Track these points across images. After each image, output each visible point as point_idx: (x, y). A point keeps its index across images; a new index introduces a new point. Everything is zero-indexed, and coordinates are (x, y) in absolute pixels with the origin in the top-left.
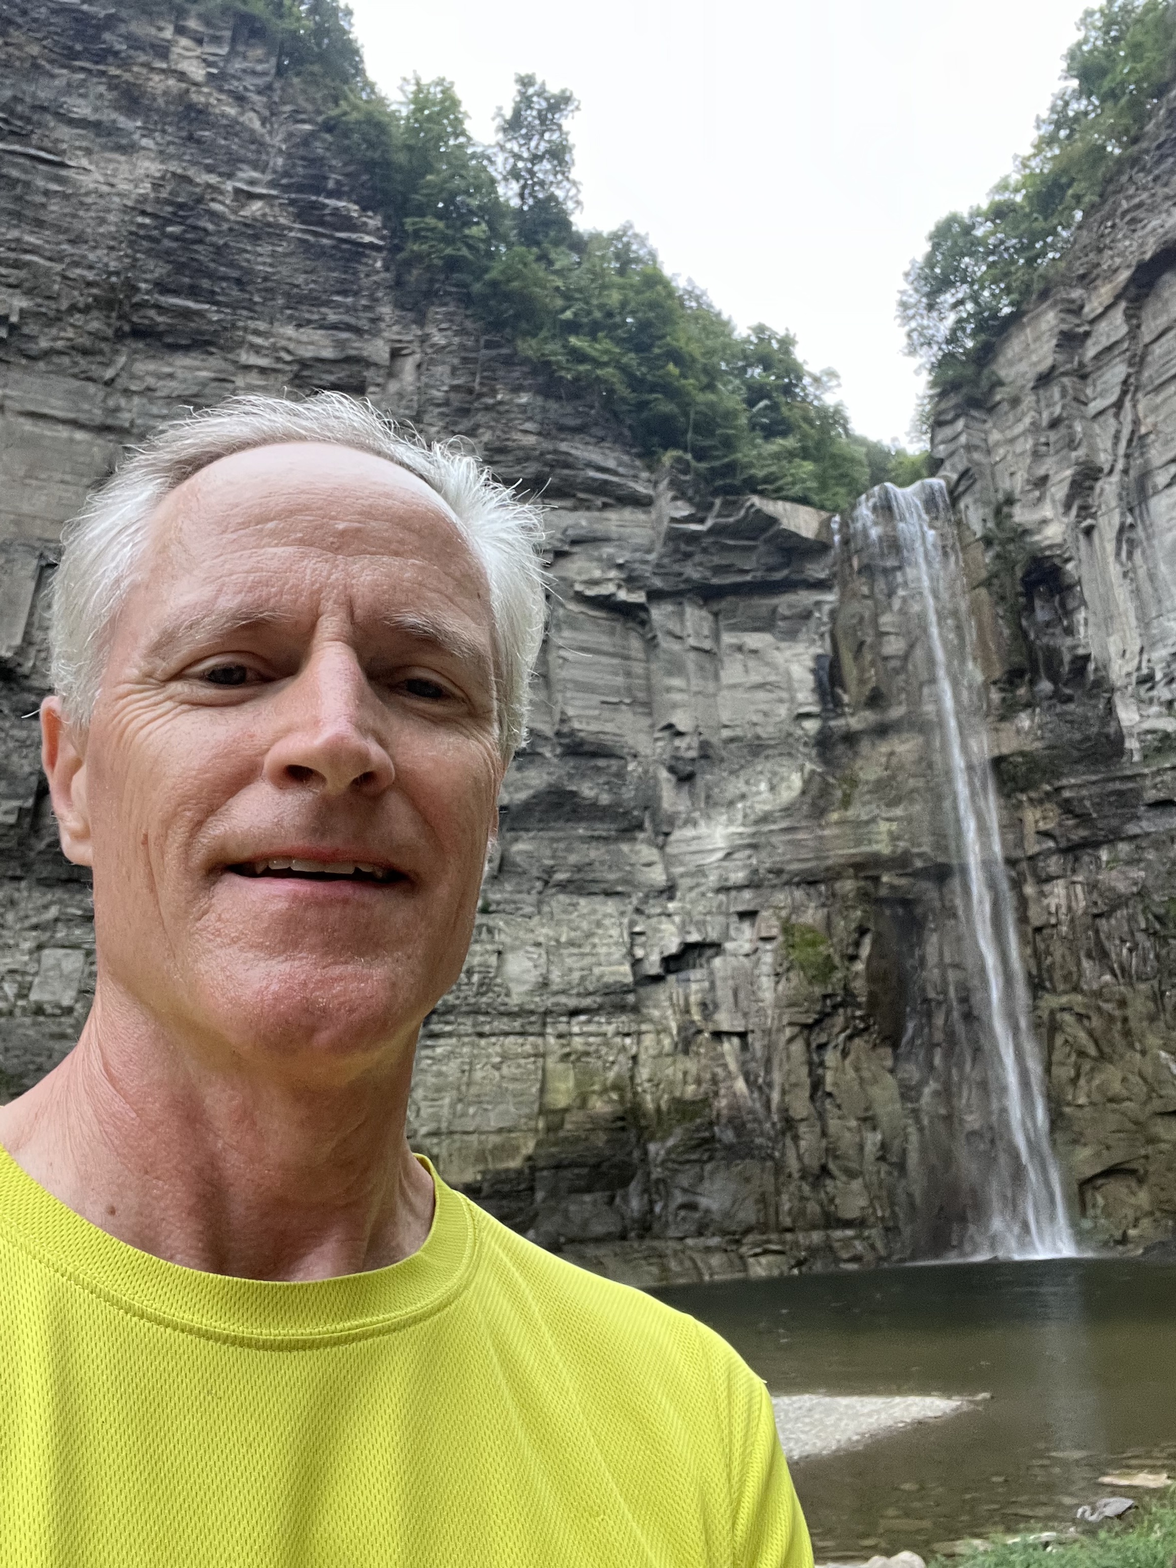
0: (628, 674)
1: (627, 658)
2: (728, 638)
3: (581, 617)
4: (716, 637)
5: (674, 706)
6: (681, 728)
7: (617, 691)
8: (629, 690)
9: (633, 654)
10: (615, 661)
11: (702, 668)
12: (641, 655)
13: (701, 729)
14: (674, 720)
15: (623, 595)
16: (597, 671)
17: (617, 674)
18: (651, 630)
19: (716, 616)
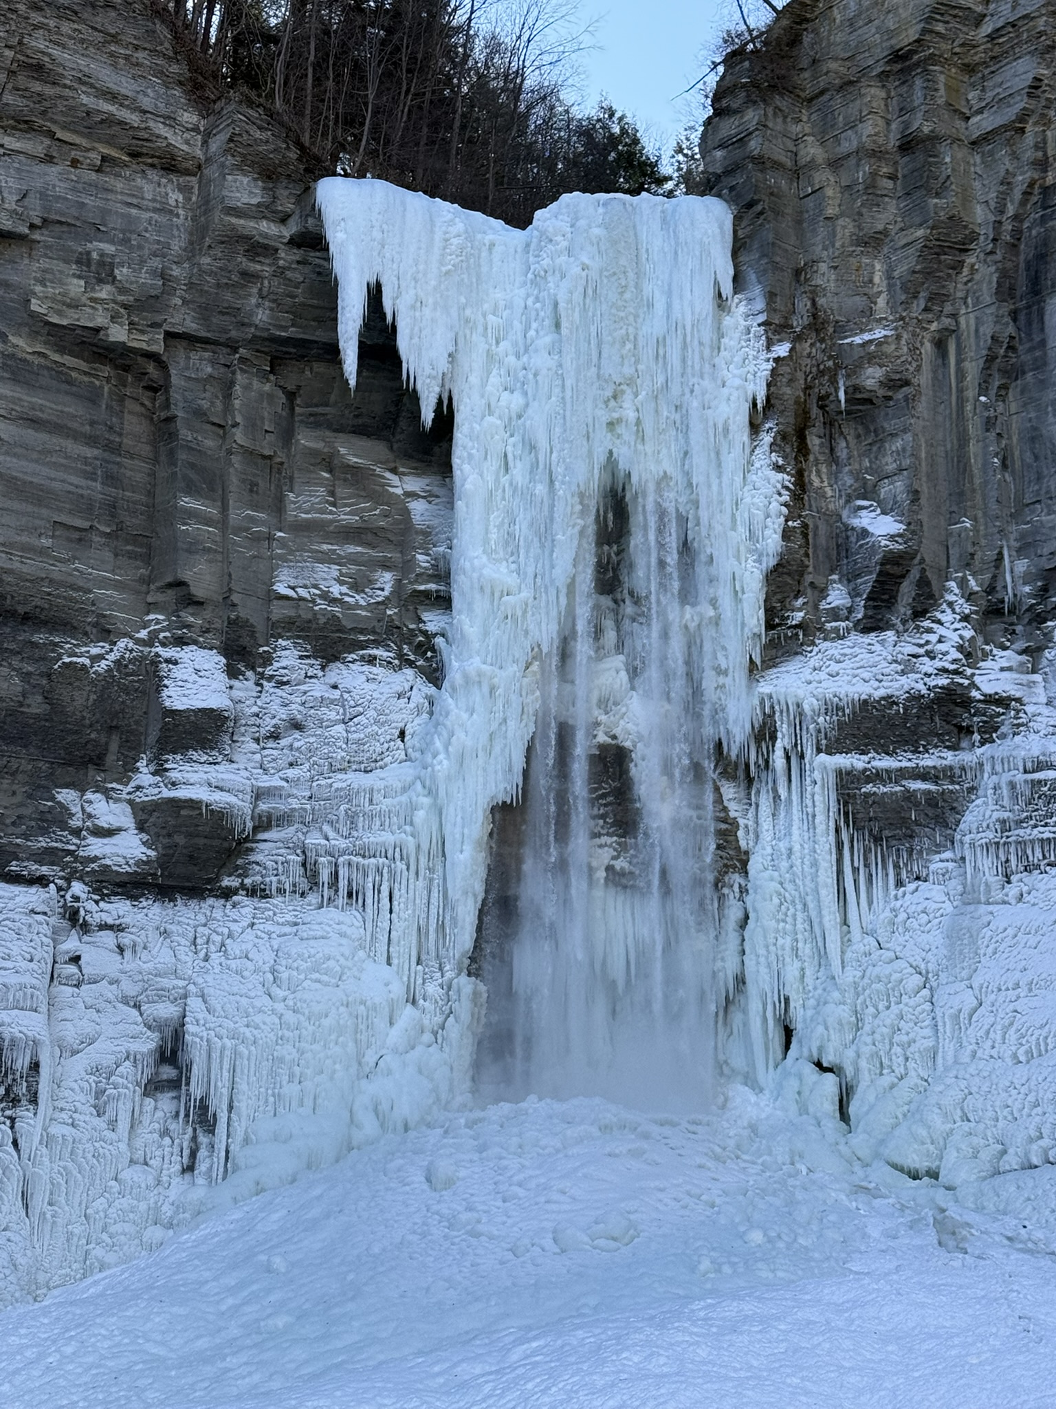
0: (111, 479)
1: (114, 449)
2: (306, 440)
3: (37, 360)
4: (287, 436)
5: (194, 548)
6: (199, 591)
7: (85, 506)
8: (112, 508)
9: (127, 442)
10: (90, 452)
11: (253, 488)
12: (145, 450)
13: (235, 598)
14: (187, 575)
15: (118, 334)
16: (55, 466)
17: (91, 476)
18: (167, 405)
19: (291, 396)
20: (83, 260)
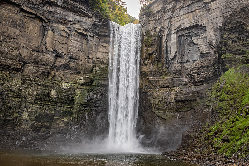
2: (101, 43)
3: (76, 34)
5: (89, 53)
6: (90, 57)
7: (80, 49)
10: (80, 43)
11: (95, 48)
12: (85, 43)
13: (93, 58)
15: (84, 32)
16: (77, 45)
17: (80, 46)
18: (88, 40)
19: (99, 39)
20: (81, 25)
